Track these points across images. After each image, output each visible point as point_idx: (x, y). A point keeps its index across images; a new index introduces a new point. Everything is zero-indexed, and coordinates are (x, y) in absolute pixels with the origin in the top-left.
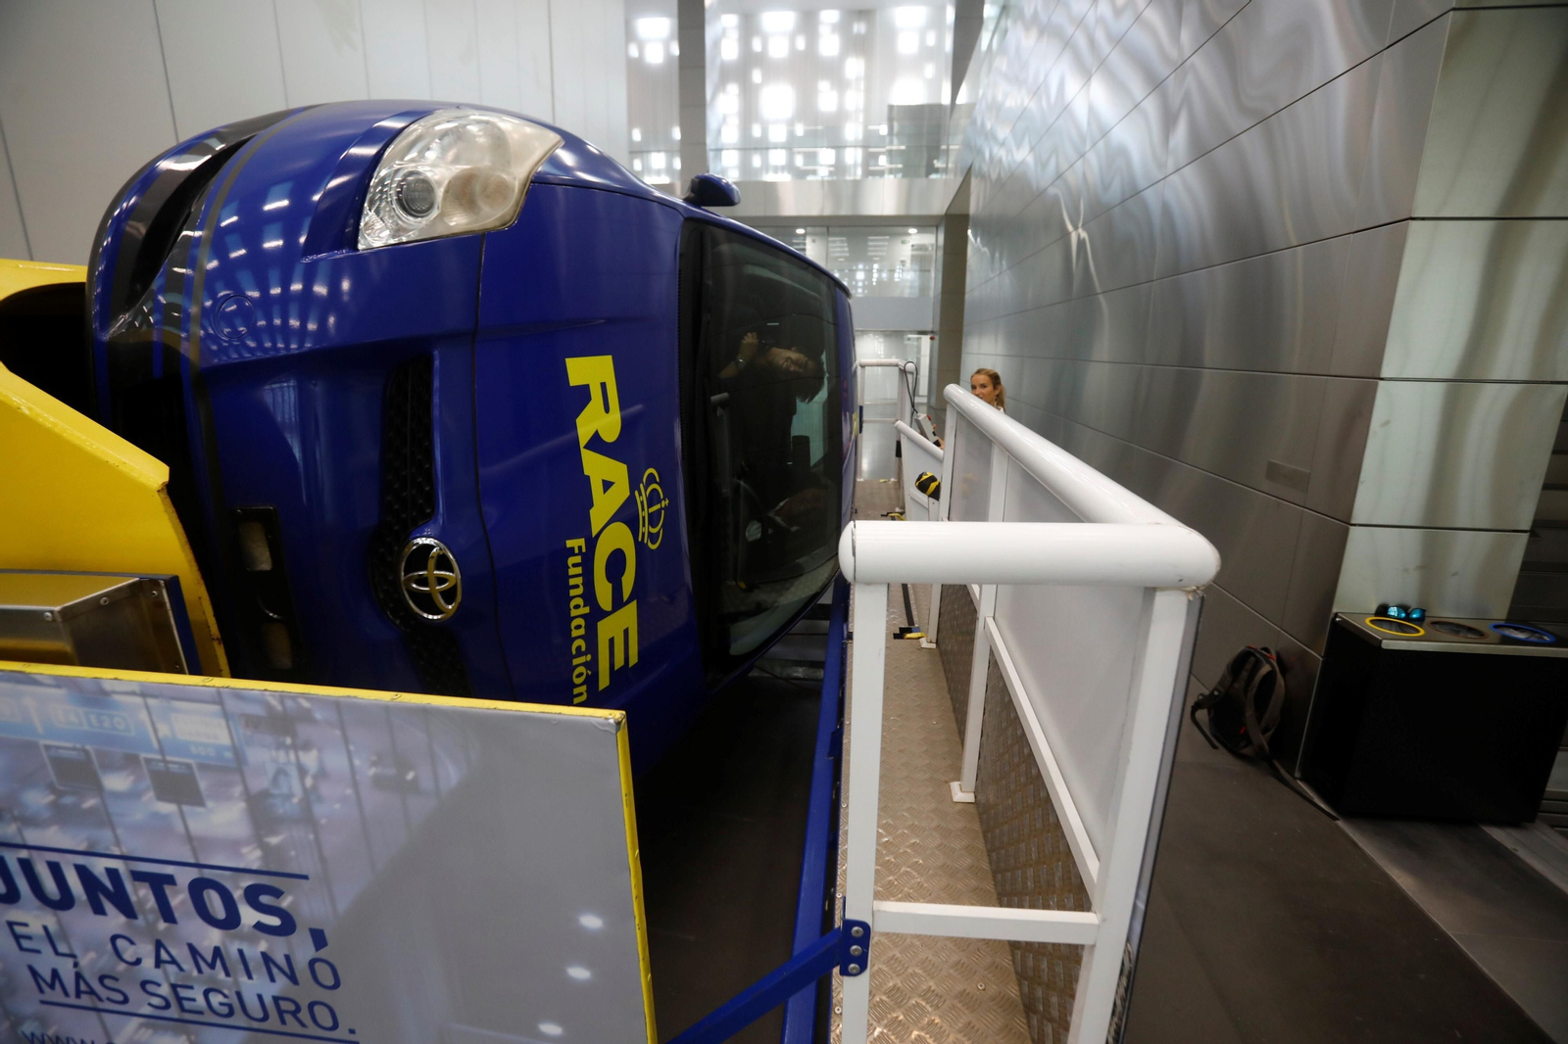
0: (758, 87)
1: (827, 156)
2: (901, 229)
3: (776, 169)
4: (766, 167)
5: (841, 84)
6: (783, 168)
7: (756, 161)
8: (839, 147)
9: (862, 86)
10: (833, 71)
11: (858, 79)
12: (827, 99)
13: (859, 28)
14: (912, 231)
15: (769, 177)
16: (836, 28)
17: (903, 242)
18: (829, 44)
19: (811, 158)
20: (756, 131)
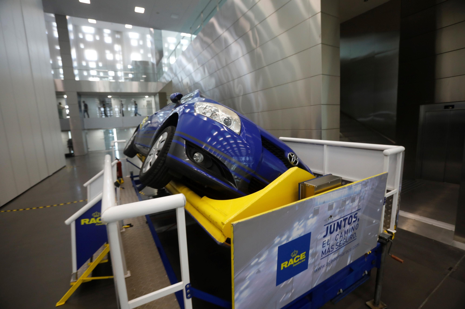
0: (83, 50)
1: (111, 73)
2: (142, 96)
3: (93, 76)
4: (89, 75)
5: (113, 52)
6: (96, 76)
7: (85, 73)
8: (116, 71)
9: (121, 53)
10: (110, 48)
11: (119, 51)
12: (109, 56)
13: (118, 36)
14: (147, 97)
15: (91, 79)
16: (110, 35)
17: (144, 100)
18: (108, 40)
19: (106, 73)
20: (84, 64)
